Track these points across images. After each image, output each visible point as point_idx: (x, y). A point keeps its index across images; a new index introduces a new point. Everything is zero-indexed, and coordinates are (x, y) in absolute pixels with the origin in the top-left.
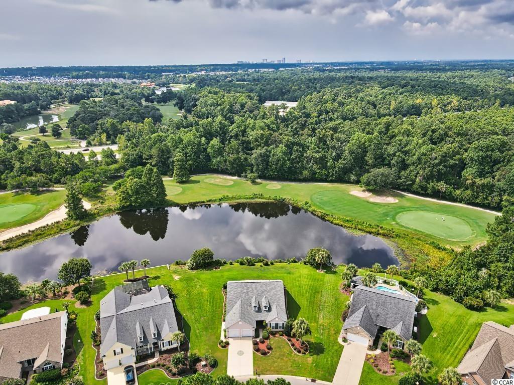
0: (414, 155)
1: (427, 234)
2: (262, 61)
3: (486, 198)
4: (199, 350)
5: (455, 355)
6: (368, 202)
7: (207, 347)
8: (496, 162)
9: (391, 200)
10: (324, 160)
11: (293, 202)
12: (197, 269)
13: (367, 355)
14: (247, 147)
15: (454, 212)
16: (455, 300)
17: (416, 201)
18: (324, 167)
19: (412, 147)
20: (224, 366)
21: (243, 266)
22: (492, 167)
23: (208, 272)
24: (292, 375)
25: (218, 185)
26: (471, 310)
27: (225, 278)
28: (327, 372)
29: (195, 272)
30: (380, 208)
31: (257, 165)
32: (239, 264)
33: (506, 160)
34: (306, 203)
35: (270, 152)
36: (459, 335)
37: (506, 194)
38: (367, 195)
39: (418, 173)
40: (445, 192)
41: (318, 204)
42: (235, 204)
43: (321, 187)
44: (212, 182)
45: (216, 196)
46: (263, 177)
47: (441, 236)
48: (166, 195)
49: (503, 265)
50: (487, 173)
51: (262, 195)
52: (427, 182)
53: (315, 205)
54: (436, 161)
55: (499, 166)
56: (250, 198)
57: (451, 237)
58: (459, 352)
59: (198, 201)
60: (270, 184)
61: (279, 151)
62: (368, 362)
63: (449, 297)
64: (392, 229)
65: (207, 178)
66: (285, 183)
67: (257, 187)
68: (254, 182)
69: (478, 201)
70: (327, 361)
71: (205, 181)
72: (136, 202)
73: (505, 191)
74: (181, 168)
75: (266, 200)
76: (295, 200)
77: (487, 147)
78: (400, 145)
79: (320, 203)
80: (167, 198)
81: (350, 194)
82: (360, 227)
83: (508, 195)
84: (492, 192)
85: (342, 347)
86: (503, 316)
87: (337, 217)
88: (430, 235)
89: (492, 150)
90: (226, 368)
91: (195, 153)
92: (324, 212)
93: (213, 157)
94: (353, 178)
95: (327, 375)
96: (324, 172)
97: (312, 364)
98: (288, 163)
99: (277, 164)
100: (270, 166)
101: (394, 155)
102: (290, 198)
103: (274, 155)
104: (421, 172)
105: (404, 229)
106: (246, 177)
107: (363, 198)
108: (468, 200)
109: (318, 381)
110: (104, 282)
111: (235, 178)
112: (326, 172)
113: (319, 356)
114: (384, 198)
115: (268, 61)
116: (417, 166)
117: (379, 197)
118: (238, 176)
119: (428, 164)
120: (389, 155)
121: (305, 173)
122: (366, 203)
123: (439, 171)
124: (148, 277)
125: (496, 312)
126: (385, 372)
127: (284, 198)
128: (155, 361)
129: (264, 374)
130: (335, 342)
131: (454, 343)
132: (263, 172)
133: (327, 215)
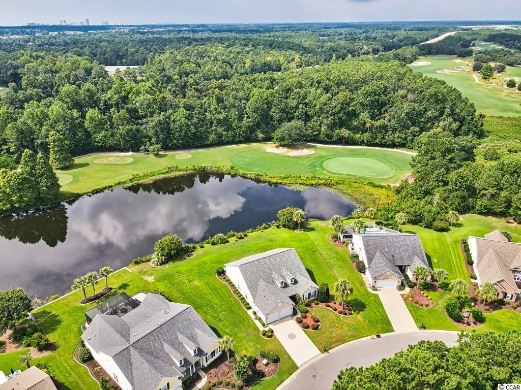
0: (316, 106)
1: (360, 177)
2: (60, 23)
3: (383, 138)
4: (245, 349)
5: (461, 272)
6: (289, 157)
7: (252, 343)
8: (383, 104)
9: (306, 152)
10: (228, 121)
11: (216, 169)
12: (167, 262)
13: (402, 295)
14: (135, 116)
15: (364, 154)
16: (425, 227)
17: (328, 150)
18: (229, 128)
19: (312, 98)
20: (286, 356)
21: (216, 246)
22: (379, 110)
23: (183, 262)
24: (356, 339)
25: (116, 165)
26: (441, 232)
27: (209, 264)
28: (384, 323)
29: (167, 266)
30: (303, 161)
31: (156, 135)
32: (210, 245)
33: (390, 102)
34: (232, 168)
35: (169, 118)
36: (450, 254)
37: (397, 132)
38: (283, 151)
39: (321, 123)
40: (348, 137)
41: (243, 166)
42: (151, 182)
43: (233, 150)
44: (106, 162)
45: (122, 177)
46: (166, 148)
47: (372, 176)
48: (59, 186)
49: (443, 189)
50: (377, 115)
51: (177, 167)
52: (332, 131)
53: (240, 168)
54: (337, 110)
55: (386, 108)
56: (165, 173)
57: (379, 175)
58: (462, 268)
59: (104, 186)
60: (178, 154)
61: (180, 116)
62: (408, 302)
63: (418, 226)
64: (330, 177)
65: (95, 159)
66: (194, 151)
67: (164, 159)
68: (157, 155)
69: (377, 141)
70: (375, 313)
71: (95, 162)
72: (20, 202)
73: (396, 129)
74: (60, 150)
75: (185, 172)
76: (217, 166)
77: (375, 92)
78: (299, 97)
79: (245, 165)
80: (61, 189)
81: (267, 152)
82: (300, 181)
83: (400, 133)
84: (387, 131)
85: (377, 296)
86: (464, 230)
87: (272, 176)
88: (362, 177)
89: (379, 95)
90: (289, 357)
91: (70, 130)
92: (257, 173)
93: (95, 132)
94: (261, 136)
95: (385, 326)
96: (230, 133)
97: (365, 321)
98: (192, 128)
99: (181, 131)
100: (172, 134)
101: (297, 108)
102: (211, 165)
103: (174, 121)
104: (325, 121)
105: (338, 176)
106: (146, 150)
107: (282, 153)
108: (368, 142)
109: (383, 335)
110: (50, 313)
111: (130, 153)
112: (233, 133)
113: (365, 312)
114: (300, 151)
115: (67, 23)
116: (320, 116)
117: (294, 151)
118: (132, 152)
119: (330, 113)
120: (292, 108)
121: (212, 137)
122: (288, 158)
123: (340, 119)
124: (111, 289)
125: (457, 228)
126: (427, 306)
127: (203, 166)
128: (205, 382)
129: (331, 348)
130: (368, 293)
131: (453, 263)
132: (164, 141)
133: (261, 175)
